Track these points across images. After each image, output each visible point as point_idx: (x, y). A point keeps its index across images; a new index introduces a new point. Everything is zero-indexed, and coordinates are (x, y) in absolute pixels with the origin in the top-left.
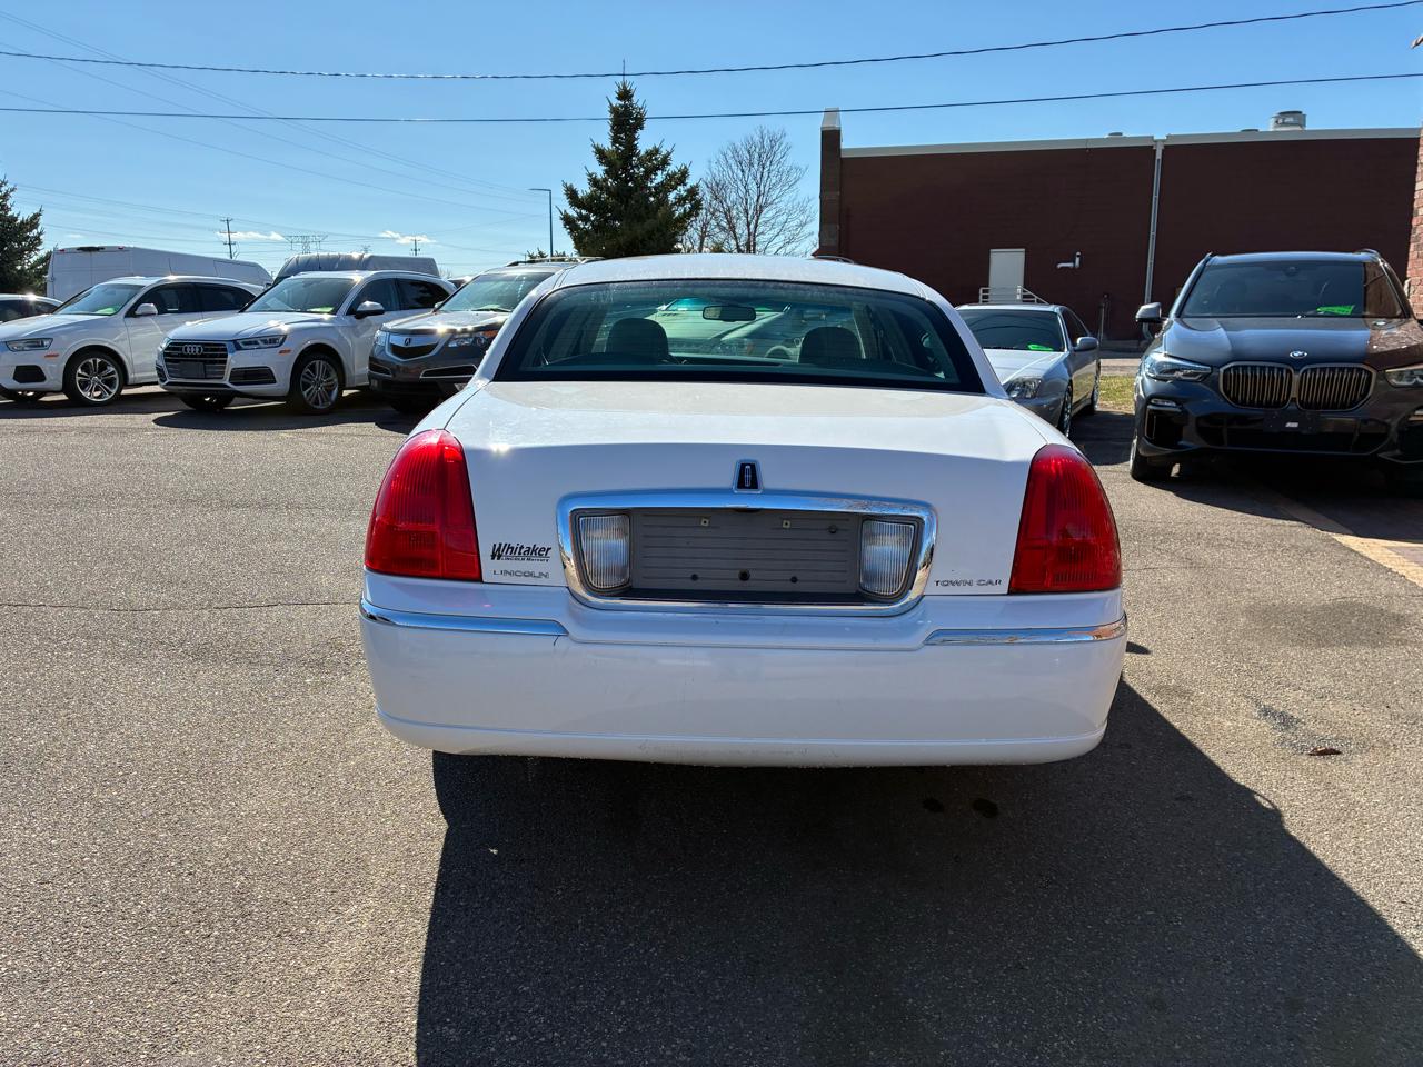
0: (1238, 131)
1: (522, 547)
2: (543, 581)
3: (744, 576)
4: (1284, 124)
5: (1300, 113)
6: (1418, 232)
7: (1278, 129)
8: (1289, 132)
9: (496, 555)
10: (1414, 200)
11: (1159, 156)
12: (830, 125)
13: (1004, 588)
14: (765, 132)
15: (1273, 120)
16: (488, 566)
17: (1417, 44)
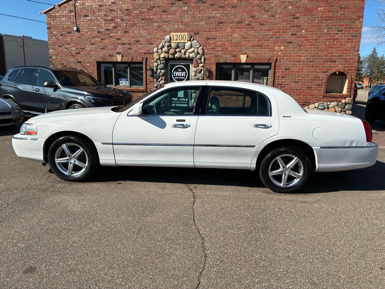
10: (49, 54)
17: (41, 14)
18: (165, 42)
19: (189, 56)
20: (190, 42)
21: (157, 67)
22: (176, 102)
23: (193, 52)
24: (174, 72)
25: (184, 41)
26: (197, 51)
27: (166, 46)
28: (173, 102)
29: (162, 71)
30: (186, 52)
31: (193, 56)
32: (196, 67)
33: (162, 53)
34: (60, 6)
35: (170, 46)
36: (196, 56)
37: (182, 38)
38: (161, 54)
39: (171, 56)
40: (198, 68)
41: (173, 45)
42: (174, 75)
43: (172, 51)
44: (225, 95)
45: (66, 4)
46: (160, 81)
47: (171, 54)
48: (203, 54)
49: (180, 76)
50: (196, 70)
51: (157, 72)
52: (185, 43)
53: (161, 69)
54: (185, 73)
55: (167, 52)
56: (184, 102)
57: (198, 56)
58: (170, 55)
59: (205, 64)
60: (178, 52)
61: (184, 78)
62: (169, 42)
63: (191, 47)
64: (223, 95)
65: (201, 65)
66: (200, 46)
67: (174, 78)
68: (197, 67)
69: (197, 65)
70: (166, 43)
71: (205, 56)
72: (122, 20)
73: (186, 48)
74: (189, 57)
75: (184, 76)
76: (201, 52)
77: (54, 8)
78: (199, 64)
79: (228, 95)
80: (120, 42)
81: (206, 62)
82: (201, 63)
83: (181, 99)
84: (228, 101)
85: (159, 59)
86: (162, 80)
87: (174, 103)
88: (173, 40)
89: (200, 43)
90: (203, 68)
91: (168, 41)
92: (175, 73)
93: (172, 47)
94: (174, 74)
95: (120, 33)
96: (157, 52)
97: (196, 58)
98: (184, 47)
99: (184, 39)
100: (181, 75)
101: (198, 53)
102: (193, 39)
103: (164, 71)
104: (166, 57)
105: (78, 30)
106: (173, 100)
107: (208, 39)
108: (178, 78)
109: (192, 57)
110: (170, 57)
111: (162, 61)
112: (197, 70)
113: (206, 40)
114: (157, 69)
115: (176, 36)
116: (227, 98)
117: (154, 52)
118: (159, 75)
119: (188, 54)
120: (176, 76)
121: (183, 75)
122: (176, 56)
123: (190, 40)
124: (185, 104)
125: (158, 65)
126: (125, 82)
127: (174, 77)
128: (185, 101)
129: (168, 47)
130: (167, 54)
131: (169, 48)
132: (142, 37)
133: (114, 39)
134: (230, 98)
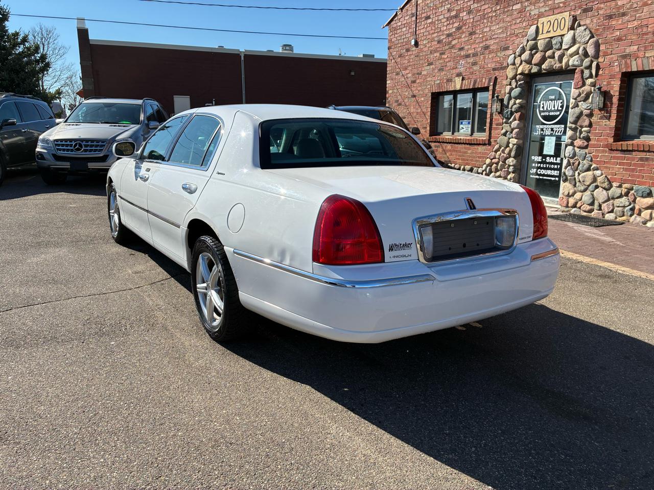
0: (266, 50)
1: (401, 244)
2: (409, 258)
3: (464, 246)
4: (286, 50)
5: (291, 45)
6: (389, 99)
7: (284, 52)
8: (287, 53)
9: (391, 249)
10: (386, 87)
11: (242, 59)
12: (81, 26)
13: (531, 239)
14: (43, 26)
15: (281, 48)
16: (388, 255)
17: (383, 27)
18: (528, 41)
19: (567, 64)
20: (573, 31)
21: (510, 93)
22: (539, 165)
23: (577, 53)
24: (542, 102)
25: (562, 33)
26: (585, 49)
27: (528, 49)
28: (534, 165)
29: (518, 101)
30: (564, 56)
31: (576, 63)
32: (578, 88)
33: (521, 64)
34: (402, 9)
35: (535, 47)
36: (582, 61)
37: (559, 25)
38: (519, 67)
39: (535, 70)
40: (581, 90)
41: (541, 44)
42: (541, 109)
43: (537, 58)
44: (635, 151)
45: (408, 6)
46: (511, 123)
47: (535, 65)
48: (597, 56)
49: (551, 111)
50: (577, 94)
51: (508, 103)
52: (563, 35)
53: (516, 98)
54: (561, 103)
55: (529, 62)
56: (552, 166)
57: (586, 62)
58: (534, 67)
59: (599, 78)
60: (549, 57)
61: (558, 113)
62: (535, 39)
63: (574, 41)
64: (632, 151)
65: (589, 81)
66: (592, 37)
67: (540, 114)
68: (581, 87)
69: (581, 83)
70: (530, 42)
71: (601, 60)
72: (469, 12)
73: (564, 47)
74: (569, 66)
75: (560, 108)
76: (591, 51)
77: (396, 15)
78: (587, 79)
79: (643, 151)
80: (463, 53)
81: (601, 72)
82: (591, 76)
83: (548, 158)
84: (642, 166)
85: (514, 77)
86: (515, 119)
87: (534, 168)
88: (542, 33)
89: (593, 31)
90: (593, 88)
91: (533, 37)
92: (543, 104)
93: (538, 49)
94: (542, 106)
95: (464, 38)
96: (514, 64)
97: (582, 66)
98: (561, 45)
99: (562, 28)
100: (554, 107)
101: (586, 55)
102: (579, 23)
103: (521, 100)
104: (526, 72)
105: (416, 44)
106: (534, 162)
107: (610, 17)
108: (547, 114)
109: (573, 65)
110: (533, 71)
111: (520, 80)
112: (579, 95)
113: (605, 22)
114: (510, 98)
115: (549, 23)
116: (641, 159)
117: (508, 64)
118: (511, 111)
119: (566, 60)
120: (543, 112)
121: (556, 109)
122: (544, 66)
123: (572, 28)
124: (554, 169)
125: (512, 89)
126: (467, 126)
127: (540, 112)
128: (554, 164)
129: (531, 50)
130: (529, 65)
131: (534, 51)
132: (493, 37)
133: (456, 49)
134: (647, 159)
